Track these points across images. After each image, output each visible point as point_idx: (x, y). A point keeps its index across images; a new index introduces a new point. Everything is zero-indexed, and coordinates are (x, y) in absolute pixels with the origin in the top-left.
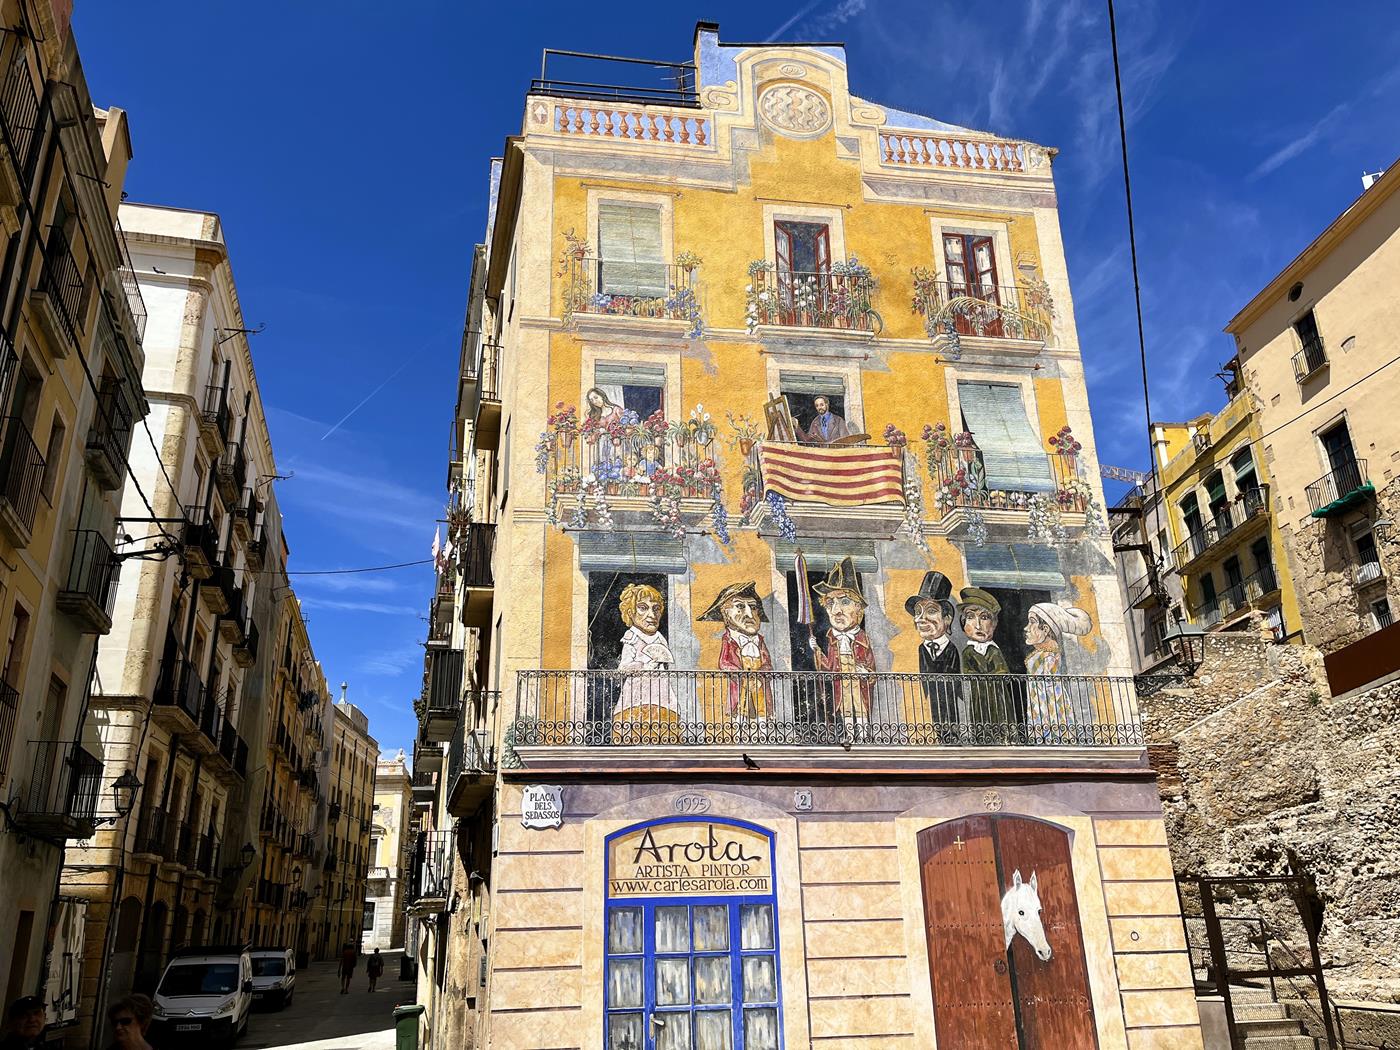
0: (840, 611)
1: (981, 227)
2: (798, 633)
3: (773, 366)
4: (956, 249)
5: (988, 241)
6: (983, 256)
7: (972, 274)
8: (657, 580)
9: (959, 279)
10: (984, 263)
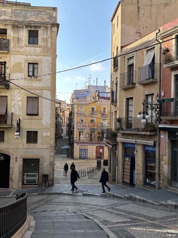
0: (93, 134)
1: (105, 107)
2: (90, 135)
3: (90, 118)
4: (103, 109)
5: (106, 108)
6: (105, 109)
7: (104, 111)
8: (83, 132)
9: (103, 111)
10: (105, 110)
